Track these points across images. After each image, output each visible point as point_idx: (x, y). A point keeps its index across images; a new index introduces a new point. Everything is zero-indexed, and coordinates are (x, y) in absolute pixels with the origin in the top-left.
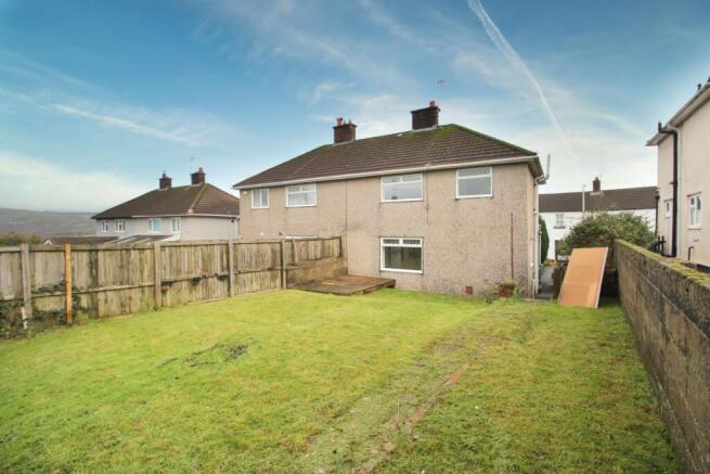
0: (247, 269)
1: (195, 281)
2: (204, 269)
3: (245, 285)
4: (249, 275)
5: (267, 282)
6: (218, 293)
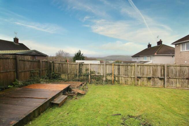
0: (174, 77)
2: (153, 74)
3: (172, 84)
4: (175, 80)
6: (159, 84)
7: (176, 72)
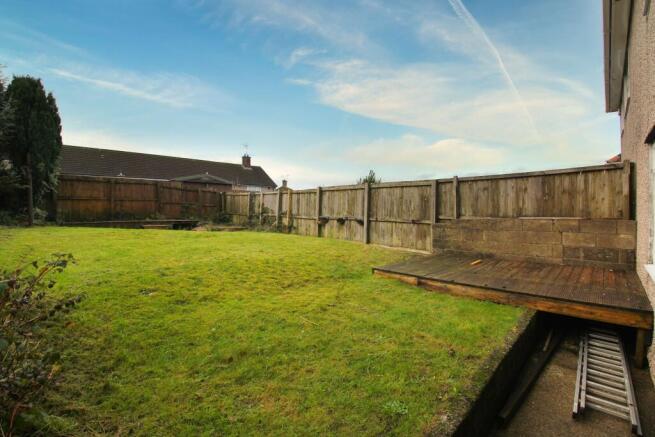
0: (387, 218)
1: (341, 221)
2: (349, 212)
3: (383, 236)
4: (389, 225)
5: (412, 238)
6: (358, 237)
7: (392, 204)
